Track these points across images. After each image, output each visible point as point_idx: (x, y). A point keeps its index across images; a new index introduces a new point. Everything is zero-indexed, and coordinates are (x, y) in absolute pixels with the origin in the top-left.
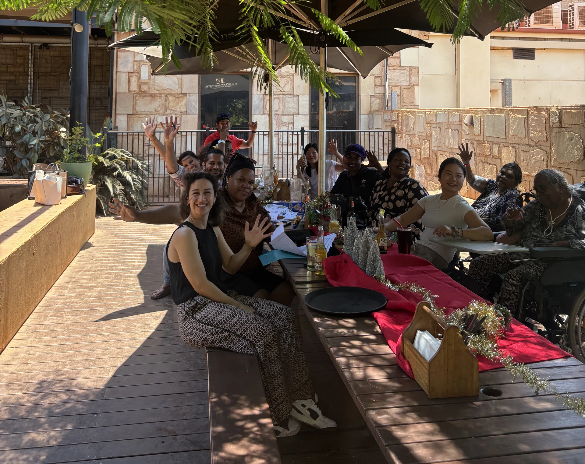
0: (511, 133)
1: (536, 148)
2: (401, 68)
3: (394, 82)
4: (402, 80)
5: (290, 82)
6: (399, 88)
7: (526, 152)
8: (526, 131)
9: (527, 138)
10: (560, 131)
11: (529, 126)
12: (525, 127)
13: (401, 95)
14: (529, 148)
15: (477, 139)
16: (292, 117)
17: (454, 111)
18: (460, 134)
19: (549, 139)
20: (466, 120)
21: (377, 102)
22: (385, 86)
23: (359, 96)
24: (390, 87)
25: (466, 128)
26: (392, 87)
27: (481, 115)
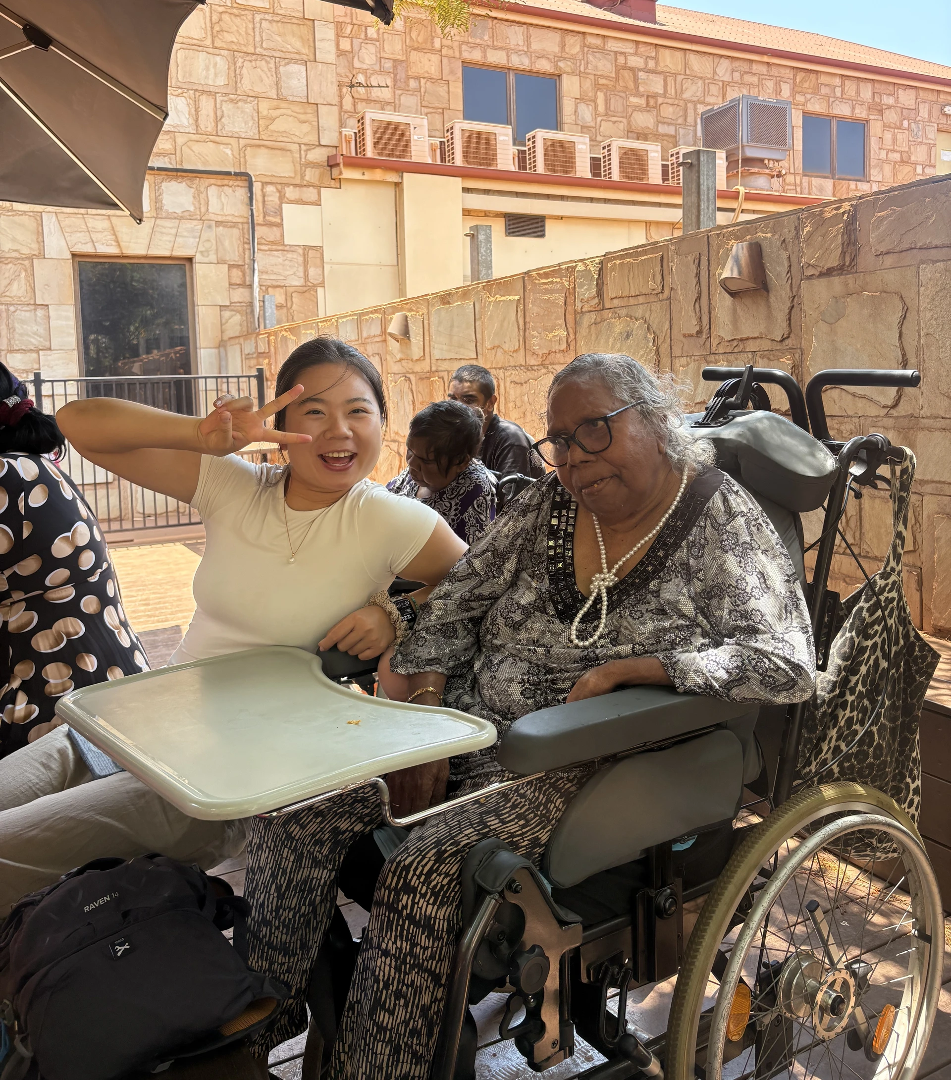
0: (488, 345)
1: (544, 371)
2: (286, 248)
3: (273, 277)
4: (288, 273)
5: (23, 274)
6: (282, 291)
7: (521, 384)
8: (522, 333)
9: (522, 351)
10: (599, 320)
11: (527, 320)
12: (518, 322)
13: (289, 305)
14: (528, 373)
15: (417, 368)
16: (35, 355)
17: (372, 312)
18: (384, 363)
19: (572, 344)
20: (394, 327)
21: (235, 322)
22: (251, 286)
23: (196, 308)
24: (264, 288)
25: (393, 345)
26: (267, 289)
27: (425, 311)
